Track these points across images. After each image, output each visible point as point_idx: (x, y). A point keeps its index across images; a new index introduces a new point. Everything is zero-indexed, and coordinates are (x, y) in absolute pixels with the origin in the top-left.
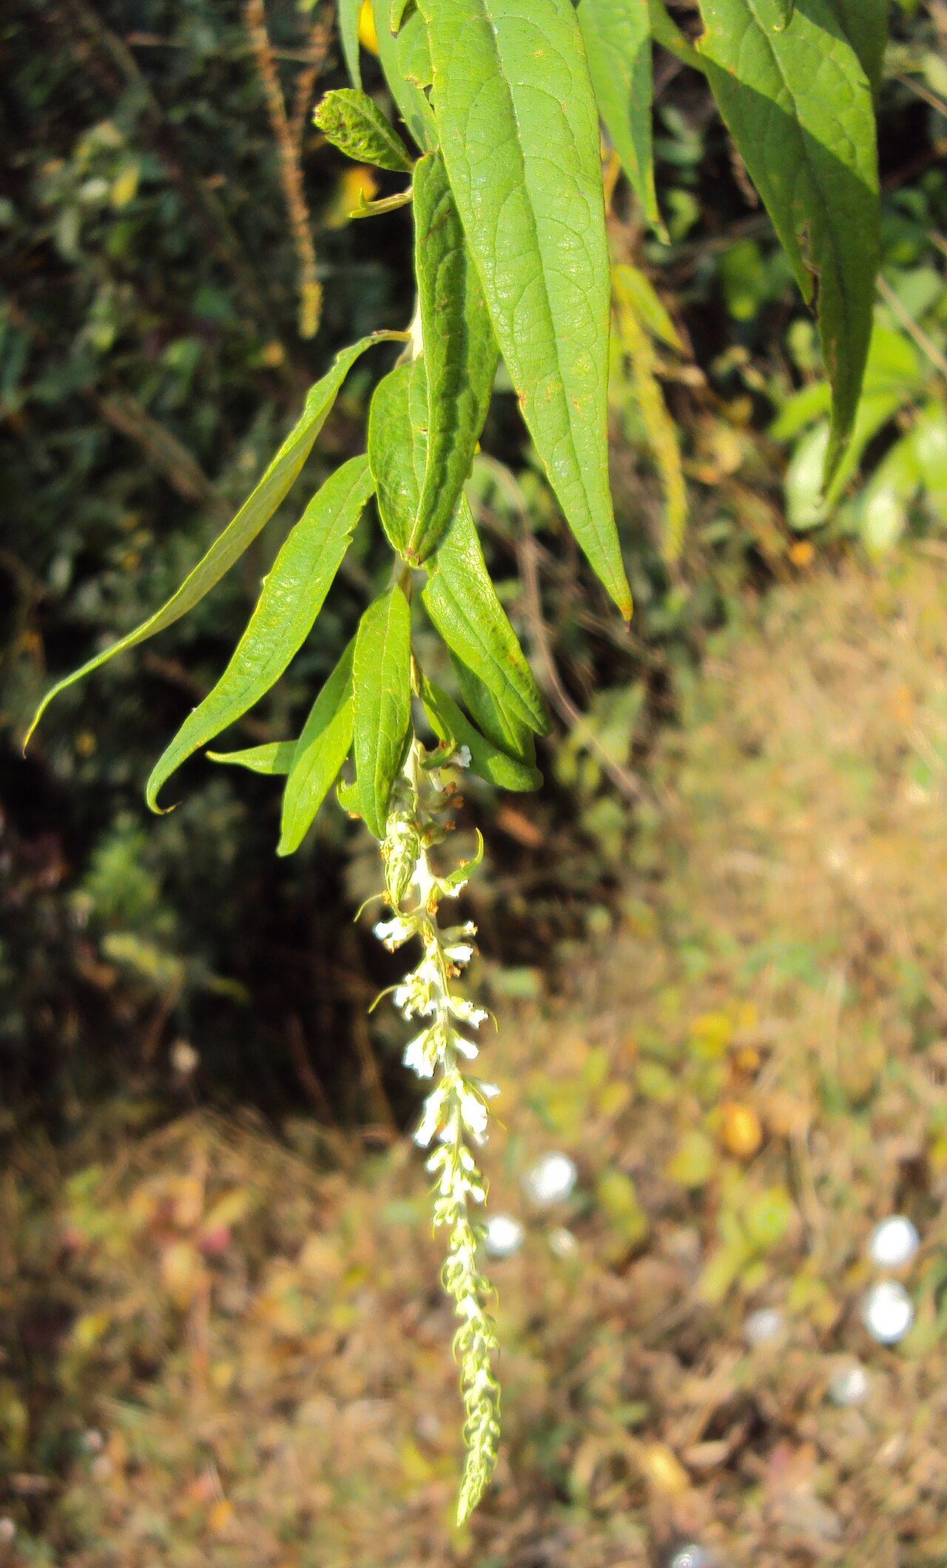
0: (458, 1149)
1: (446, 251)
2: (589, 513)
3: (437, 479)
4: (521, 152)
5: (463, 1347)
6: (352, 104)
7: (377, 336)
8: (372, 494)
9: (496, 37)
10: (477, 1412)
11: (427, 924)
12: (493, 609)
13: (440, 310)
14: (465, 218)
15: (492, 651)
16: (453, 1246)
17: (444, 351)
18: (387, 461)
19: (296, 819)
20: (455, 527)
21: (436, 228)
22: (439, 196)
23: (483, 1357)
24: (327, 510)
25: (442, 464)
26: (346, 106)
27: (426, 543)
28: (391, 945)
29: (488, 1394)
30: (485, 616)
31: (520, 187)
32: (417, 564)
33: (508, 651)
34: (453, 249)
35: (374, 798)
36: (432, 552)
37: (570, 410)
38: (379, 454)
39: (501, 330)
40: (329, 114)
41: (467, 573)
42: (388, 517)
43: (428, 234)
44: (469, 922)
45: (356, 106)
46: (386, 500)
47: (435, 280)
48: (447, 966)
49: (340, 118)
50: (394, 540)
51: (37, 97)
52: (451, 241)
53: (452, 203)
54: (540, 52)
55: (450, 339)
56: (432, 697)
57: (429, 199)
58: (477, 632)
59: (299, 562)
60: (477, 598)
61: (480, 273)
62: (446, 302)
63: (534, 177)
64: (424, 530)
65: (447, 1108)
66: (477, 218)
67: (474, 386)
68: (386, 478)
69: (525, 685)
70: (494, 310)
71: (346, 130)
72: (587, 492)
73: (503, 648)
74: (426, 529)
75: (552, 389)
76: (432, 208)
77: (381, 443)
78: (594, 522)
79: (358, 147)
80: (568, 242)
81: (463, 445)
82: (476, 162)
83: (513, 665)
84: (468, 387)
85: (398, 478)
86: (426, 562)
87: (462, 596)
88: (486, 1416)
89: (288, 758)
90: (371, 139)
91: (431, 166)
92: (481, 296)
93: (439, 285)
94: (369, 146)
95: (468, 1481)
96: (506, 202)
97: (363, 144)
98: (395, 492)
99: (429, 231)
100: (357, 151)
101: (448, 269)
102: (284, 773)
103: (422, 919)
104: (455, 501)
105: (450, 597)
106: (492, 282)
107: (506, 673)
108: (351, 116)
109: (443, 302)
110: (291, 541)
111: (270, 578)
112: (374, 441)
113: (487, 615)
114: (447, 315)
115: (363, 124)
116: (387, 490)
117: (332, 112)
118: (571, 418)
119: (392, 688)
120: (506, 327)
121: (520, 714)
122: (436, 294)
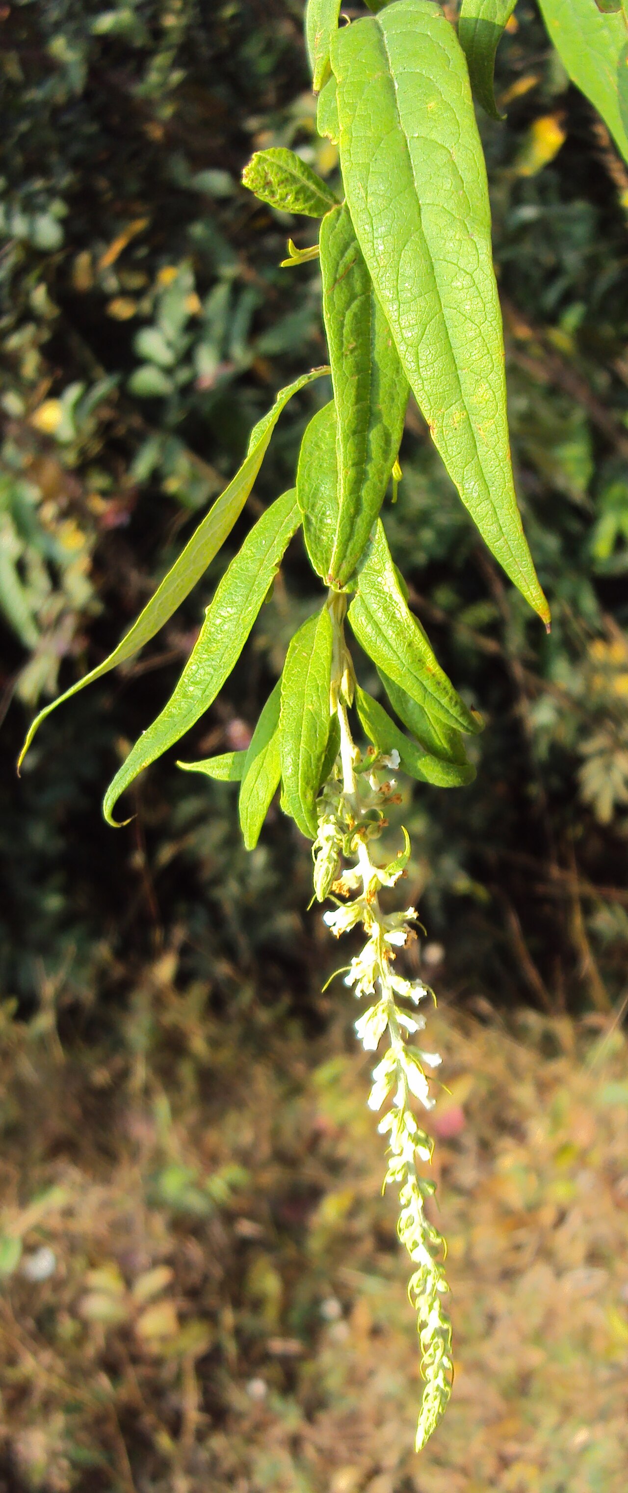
0: (403, 1113)
1: (352, 298)
2: (501, 528)
3: (352, 510)
4: (418, 200)
5: (417, 1291)
6: (277, 163)
7: (314, 372)
8: (299, 525)
9: (396, 91)
10: (431, 1351)
11: (368, 912)
12: (408, 626)
13: (348, 353)
14: (370, 264)
15: (408, 664)
16: (403, 1201)
17: (353, 392)
18: (314, 493)
19: (249, 820)
20: (374, 551)
21: (342, 277)
22: (346, 246)
23: (434, 1300)
24: (261, 542)
25: (356, 495)
26: (272, 164)
27: (346, 569)
28: (336, 932)
29: (441, 1333)
30: (400, 633)
31: (418, 233)
32: (338, 588)
33: (424, 663)
34: (360, 295)
35: (301, 805)
36: (353, 575)
37: (475, 435)
38: (307, 489)
39: (409, 366)
40: (255, 174)
41: (384, 593)
42: (313, 545)
43: (334, 285)
44: (411, 908)
45: (282, 163)
46: (312, 529)
47: (342, 326)
48: (384, 950)
49: (266, 177)
50: (318, 567)
51: (264, 65)
52: (358, 287)
53: (358, 252)
54: (432, 104)
55: (359, 381)
56: (366, 706)
57: (334, 252)
58: (395, 648)
59: (236, 591)
60: (393, 617)
61: (387, 315)
62: (353, 346)
63: (431, 222)
64: (343, 557)
65: (394, 1077)
66: (381, 265)
67: (386, 421)
68: (313, 510)
69: (444, 693)
70: (402, 348)
71: (272, 187)
72: (497, 510)
73: (421, 661)
74: (345, 557)
75: (458, 417)
76: (338, 259)
77: (309, 476)
78: (506, 536)
79: (287, 201)
80: (462, 282)
81: (376, 476)
82: (377, 213)
83: (430, 675)
84: (381, 422)
85: (323, 509)
86: (346, 586)
87: (380, 616)
88: (439, 1352)
89: (240, 766)
90: (297, 193)
91: (337, 219)
92: (390, 335)
93: (346, 330)
94: (297, 199)
95: (425, 1412)
96: (406, 248)
97: (290, 198)
98: (321, 521)
99: (336, 281)
100: (286, 205)
101: (355, 315)
102: (238, 779)
103: (363, 908)
104: (371, 527)
105: (370, 617)
106: (397, 323)
107: (424, 683)
108: (277, 174)
109: (351, 347)
110: (230, 572)
111: (212, 608)
112: (303, 475)
113: (402, 632)
114: (355, 357)
115: (290, 179)
116: (314, 520)
117: (258, 172)
118: (477, 442)
119: (313, 705)
120: (412, 363)
121: (444, 719)
122: (344, 339)
